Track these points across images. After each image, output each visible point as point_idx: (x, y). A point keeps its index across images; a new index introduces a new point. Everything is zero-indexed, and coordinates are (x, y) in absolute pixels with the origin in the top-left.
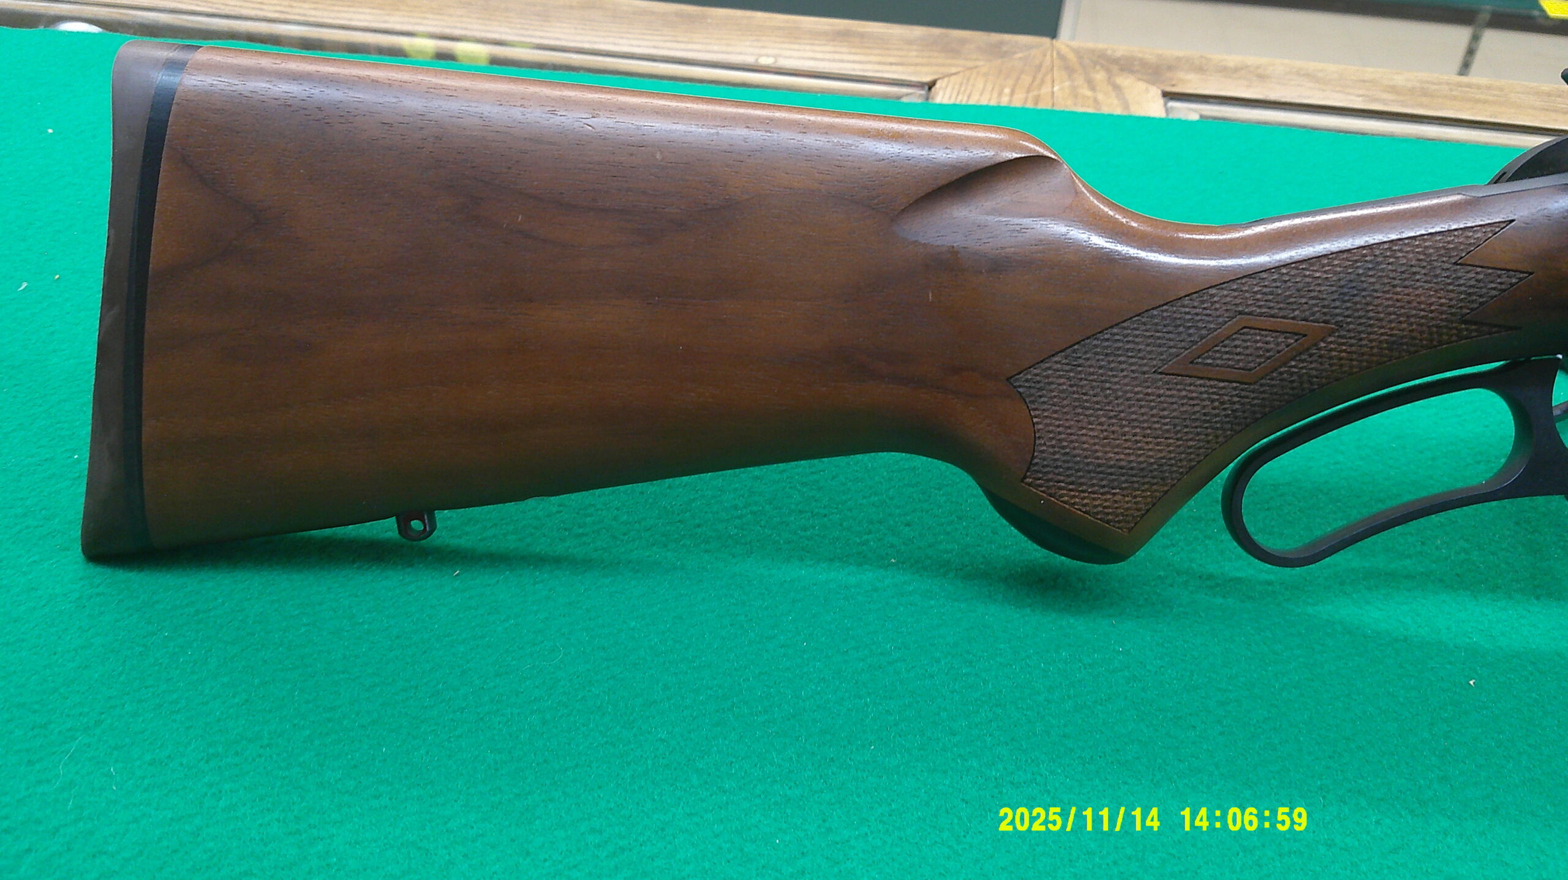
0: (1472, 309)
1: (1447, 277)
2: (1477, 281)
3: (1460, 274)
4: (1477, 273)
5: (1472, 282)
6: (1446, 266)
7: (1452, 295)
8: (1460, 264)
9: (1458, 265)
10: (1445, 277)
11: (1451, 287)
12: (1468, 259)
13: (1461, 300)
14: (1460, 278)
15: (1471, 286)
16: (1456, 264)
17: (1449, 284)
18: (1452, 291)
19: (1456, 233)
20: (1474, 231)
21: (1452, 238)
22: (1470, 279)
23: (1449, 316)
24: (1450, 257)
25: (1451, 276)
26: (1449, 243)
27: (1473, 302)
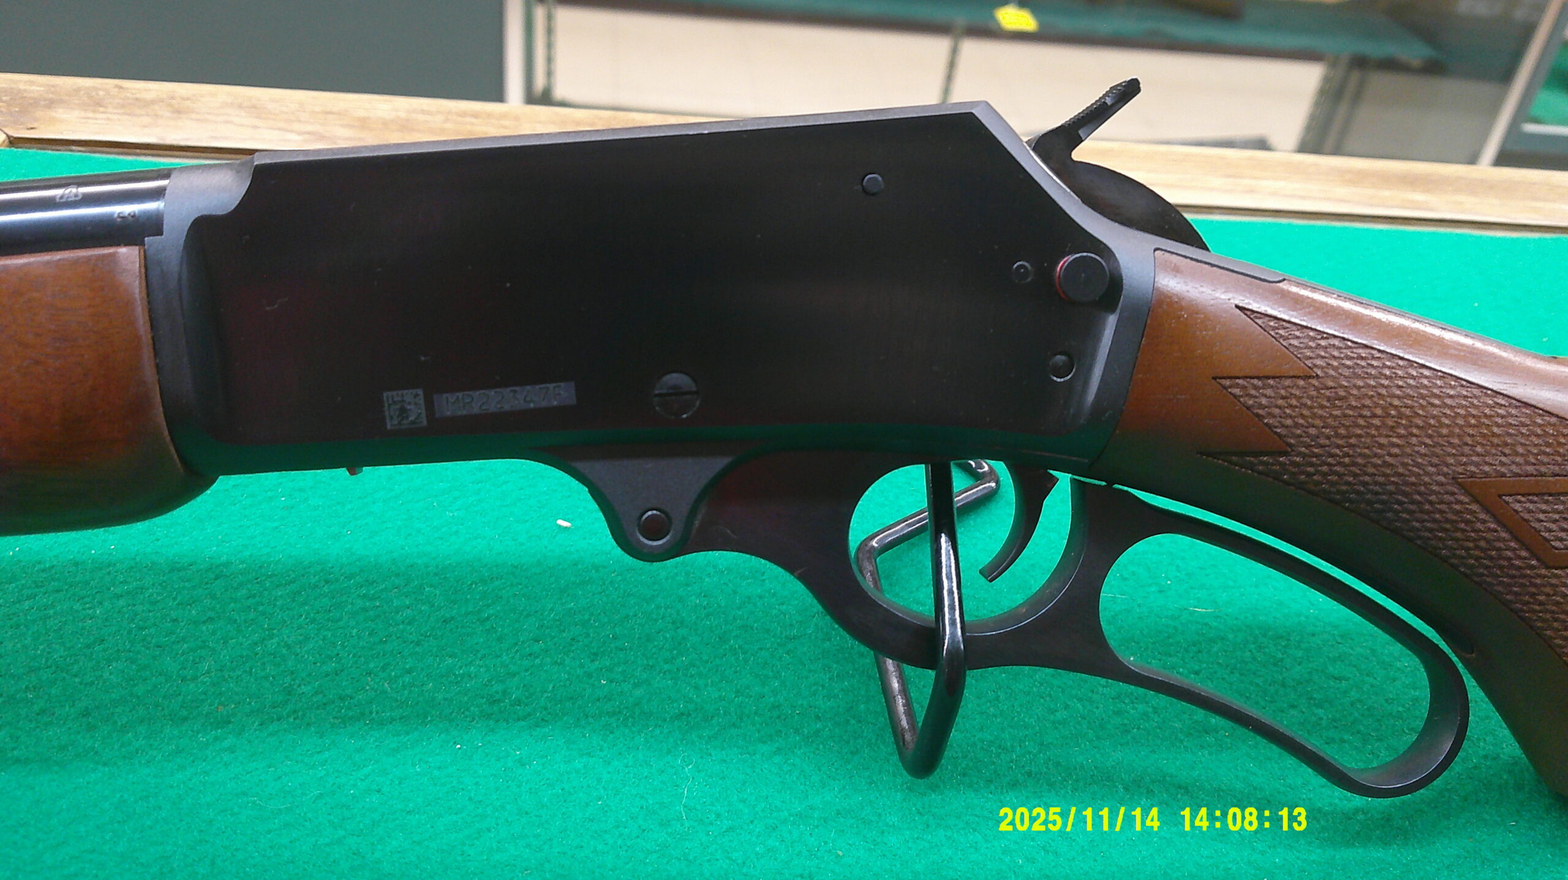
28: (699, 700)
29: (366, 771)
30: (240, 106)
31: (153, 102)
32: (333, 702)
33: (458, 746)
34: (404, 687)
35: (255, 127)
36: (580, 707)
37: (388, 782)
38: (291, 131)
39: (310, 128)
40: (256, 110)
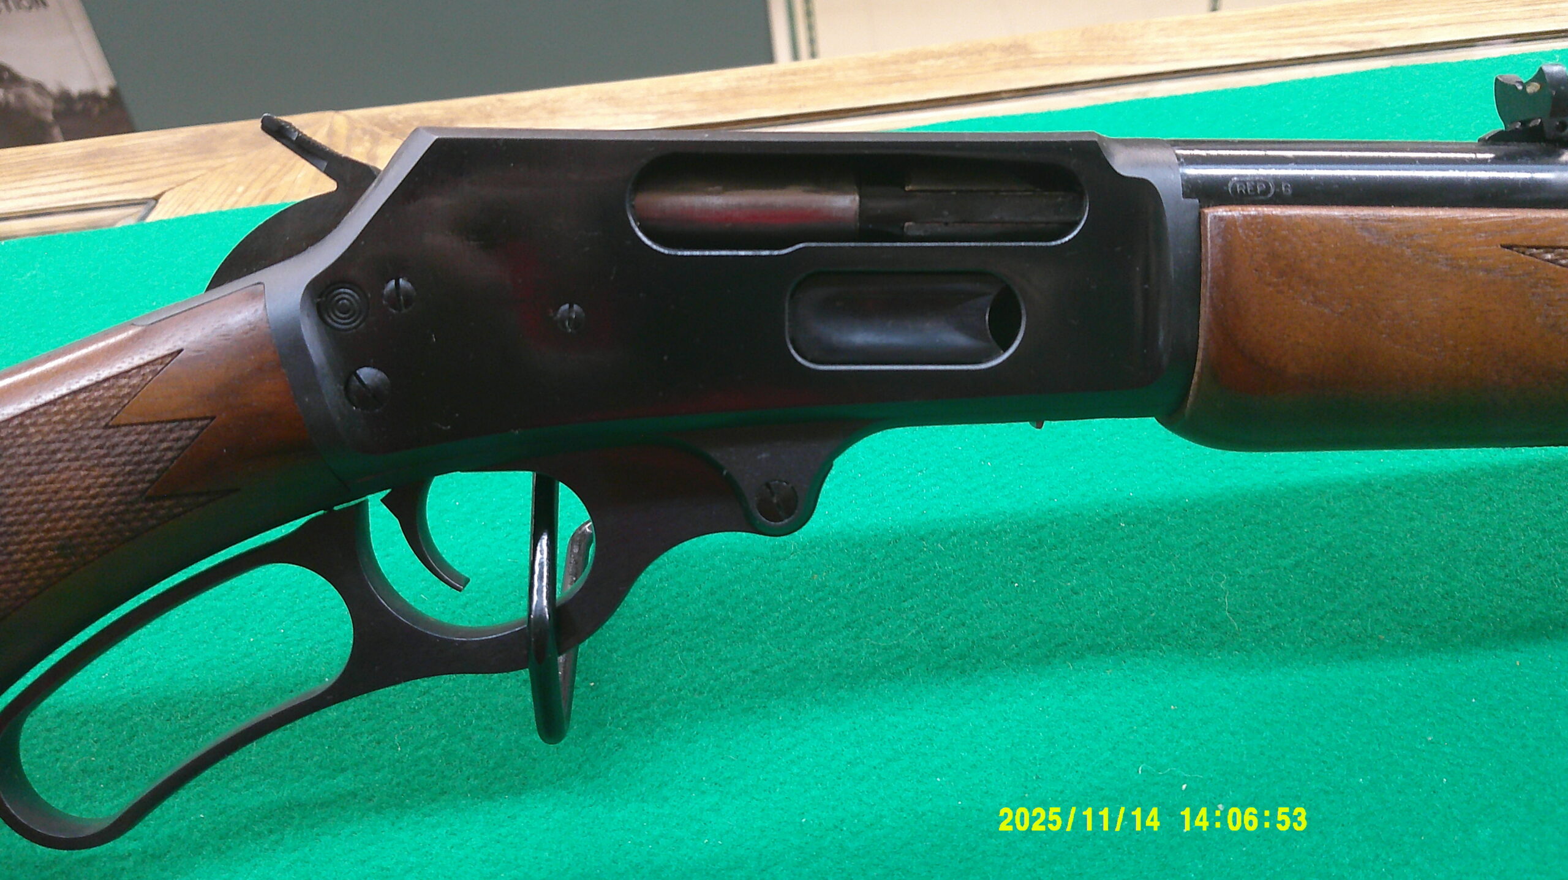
0: (152, 482)
1: (101, 447)
2: (141, 443)
3: (116, 440)
4: (139, 434)
5: (135, 448)
6: (95, 432)
7: (112, 470)
8: (113, 427)
9: (111, 427)
10: (97, 448)
11: (107, 460)
12: (123, 418)
13: (130, 473)
14: (117, 445)
15: (135, 453)
16: (107, 427)
17: (105, 456)
18: (112, 464)
19: (106, 385)
20: (130, 377)
21: (101, 392)
22: (131, 443)
23: (120, 497)
24: (98, 420)
25: (105, 444)
26: (96, 400)
27: (147, 472)
28: (1212, 531)
29: (947, 611)
30: (600, 100)
31: (530, 108)
32: (901, 563)
33: (1016, 585)
34: (954, 546)
35: (617, 115)
36: (1108, 546)
37: (969, 617)
38: (647, 113)
39: (660, 108)
40: (613, 100)
